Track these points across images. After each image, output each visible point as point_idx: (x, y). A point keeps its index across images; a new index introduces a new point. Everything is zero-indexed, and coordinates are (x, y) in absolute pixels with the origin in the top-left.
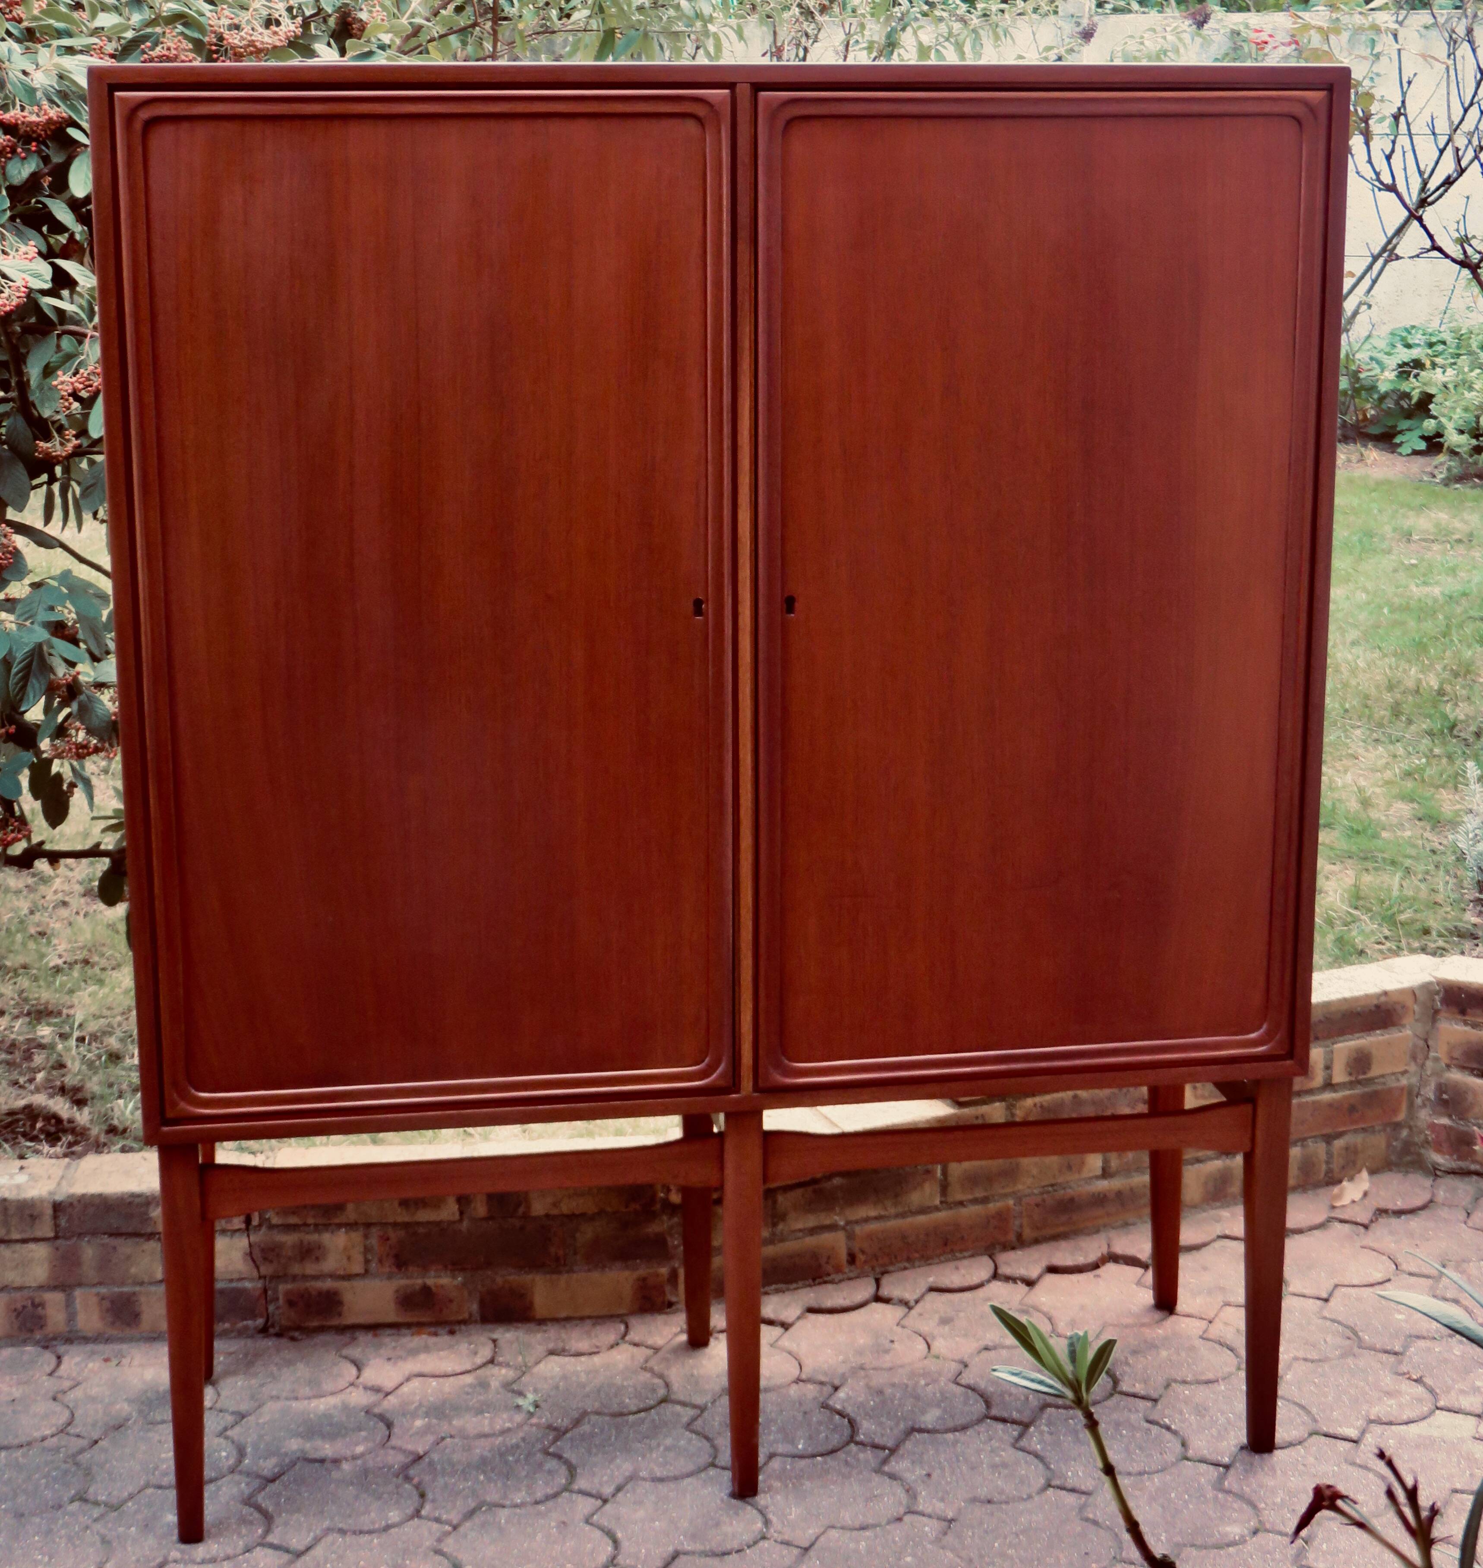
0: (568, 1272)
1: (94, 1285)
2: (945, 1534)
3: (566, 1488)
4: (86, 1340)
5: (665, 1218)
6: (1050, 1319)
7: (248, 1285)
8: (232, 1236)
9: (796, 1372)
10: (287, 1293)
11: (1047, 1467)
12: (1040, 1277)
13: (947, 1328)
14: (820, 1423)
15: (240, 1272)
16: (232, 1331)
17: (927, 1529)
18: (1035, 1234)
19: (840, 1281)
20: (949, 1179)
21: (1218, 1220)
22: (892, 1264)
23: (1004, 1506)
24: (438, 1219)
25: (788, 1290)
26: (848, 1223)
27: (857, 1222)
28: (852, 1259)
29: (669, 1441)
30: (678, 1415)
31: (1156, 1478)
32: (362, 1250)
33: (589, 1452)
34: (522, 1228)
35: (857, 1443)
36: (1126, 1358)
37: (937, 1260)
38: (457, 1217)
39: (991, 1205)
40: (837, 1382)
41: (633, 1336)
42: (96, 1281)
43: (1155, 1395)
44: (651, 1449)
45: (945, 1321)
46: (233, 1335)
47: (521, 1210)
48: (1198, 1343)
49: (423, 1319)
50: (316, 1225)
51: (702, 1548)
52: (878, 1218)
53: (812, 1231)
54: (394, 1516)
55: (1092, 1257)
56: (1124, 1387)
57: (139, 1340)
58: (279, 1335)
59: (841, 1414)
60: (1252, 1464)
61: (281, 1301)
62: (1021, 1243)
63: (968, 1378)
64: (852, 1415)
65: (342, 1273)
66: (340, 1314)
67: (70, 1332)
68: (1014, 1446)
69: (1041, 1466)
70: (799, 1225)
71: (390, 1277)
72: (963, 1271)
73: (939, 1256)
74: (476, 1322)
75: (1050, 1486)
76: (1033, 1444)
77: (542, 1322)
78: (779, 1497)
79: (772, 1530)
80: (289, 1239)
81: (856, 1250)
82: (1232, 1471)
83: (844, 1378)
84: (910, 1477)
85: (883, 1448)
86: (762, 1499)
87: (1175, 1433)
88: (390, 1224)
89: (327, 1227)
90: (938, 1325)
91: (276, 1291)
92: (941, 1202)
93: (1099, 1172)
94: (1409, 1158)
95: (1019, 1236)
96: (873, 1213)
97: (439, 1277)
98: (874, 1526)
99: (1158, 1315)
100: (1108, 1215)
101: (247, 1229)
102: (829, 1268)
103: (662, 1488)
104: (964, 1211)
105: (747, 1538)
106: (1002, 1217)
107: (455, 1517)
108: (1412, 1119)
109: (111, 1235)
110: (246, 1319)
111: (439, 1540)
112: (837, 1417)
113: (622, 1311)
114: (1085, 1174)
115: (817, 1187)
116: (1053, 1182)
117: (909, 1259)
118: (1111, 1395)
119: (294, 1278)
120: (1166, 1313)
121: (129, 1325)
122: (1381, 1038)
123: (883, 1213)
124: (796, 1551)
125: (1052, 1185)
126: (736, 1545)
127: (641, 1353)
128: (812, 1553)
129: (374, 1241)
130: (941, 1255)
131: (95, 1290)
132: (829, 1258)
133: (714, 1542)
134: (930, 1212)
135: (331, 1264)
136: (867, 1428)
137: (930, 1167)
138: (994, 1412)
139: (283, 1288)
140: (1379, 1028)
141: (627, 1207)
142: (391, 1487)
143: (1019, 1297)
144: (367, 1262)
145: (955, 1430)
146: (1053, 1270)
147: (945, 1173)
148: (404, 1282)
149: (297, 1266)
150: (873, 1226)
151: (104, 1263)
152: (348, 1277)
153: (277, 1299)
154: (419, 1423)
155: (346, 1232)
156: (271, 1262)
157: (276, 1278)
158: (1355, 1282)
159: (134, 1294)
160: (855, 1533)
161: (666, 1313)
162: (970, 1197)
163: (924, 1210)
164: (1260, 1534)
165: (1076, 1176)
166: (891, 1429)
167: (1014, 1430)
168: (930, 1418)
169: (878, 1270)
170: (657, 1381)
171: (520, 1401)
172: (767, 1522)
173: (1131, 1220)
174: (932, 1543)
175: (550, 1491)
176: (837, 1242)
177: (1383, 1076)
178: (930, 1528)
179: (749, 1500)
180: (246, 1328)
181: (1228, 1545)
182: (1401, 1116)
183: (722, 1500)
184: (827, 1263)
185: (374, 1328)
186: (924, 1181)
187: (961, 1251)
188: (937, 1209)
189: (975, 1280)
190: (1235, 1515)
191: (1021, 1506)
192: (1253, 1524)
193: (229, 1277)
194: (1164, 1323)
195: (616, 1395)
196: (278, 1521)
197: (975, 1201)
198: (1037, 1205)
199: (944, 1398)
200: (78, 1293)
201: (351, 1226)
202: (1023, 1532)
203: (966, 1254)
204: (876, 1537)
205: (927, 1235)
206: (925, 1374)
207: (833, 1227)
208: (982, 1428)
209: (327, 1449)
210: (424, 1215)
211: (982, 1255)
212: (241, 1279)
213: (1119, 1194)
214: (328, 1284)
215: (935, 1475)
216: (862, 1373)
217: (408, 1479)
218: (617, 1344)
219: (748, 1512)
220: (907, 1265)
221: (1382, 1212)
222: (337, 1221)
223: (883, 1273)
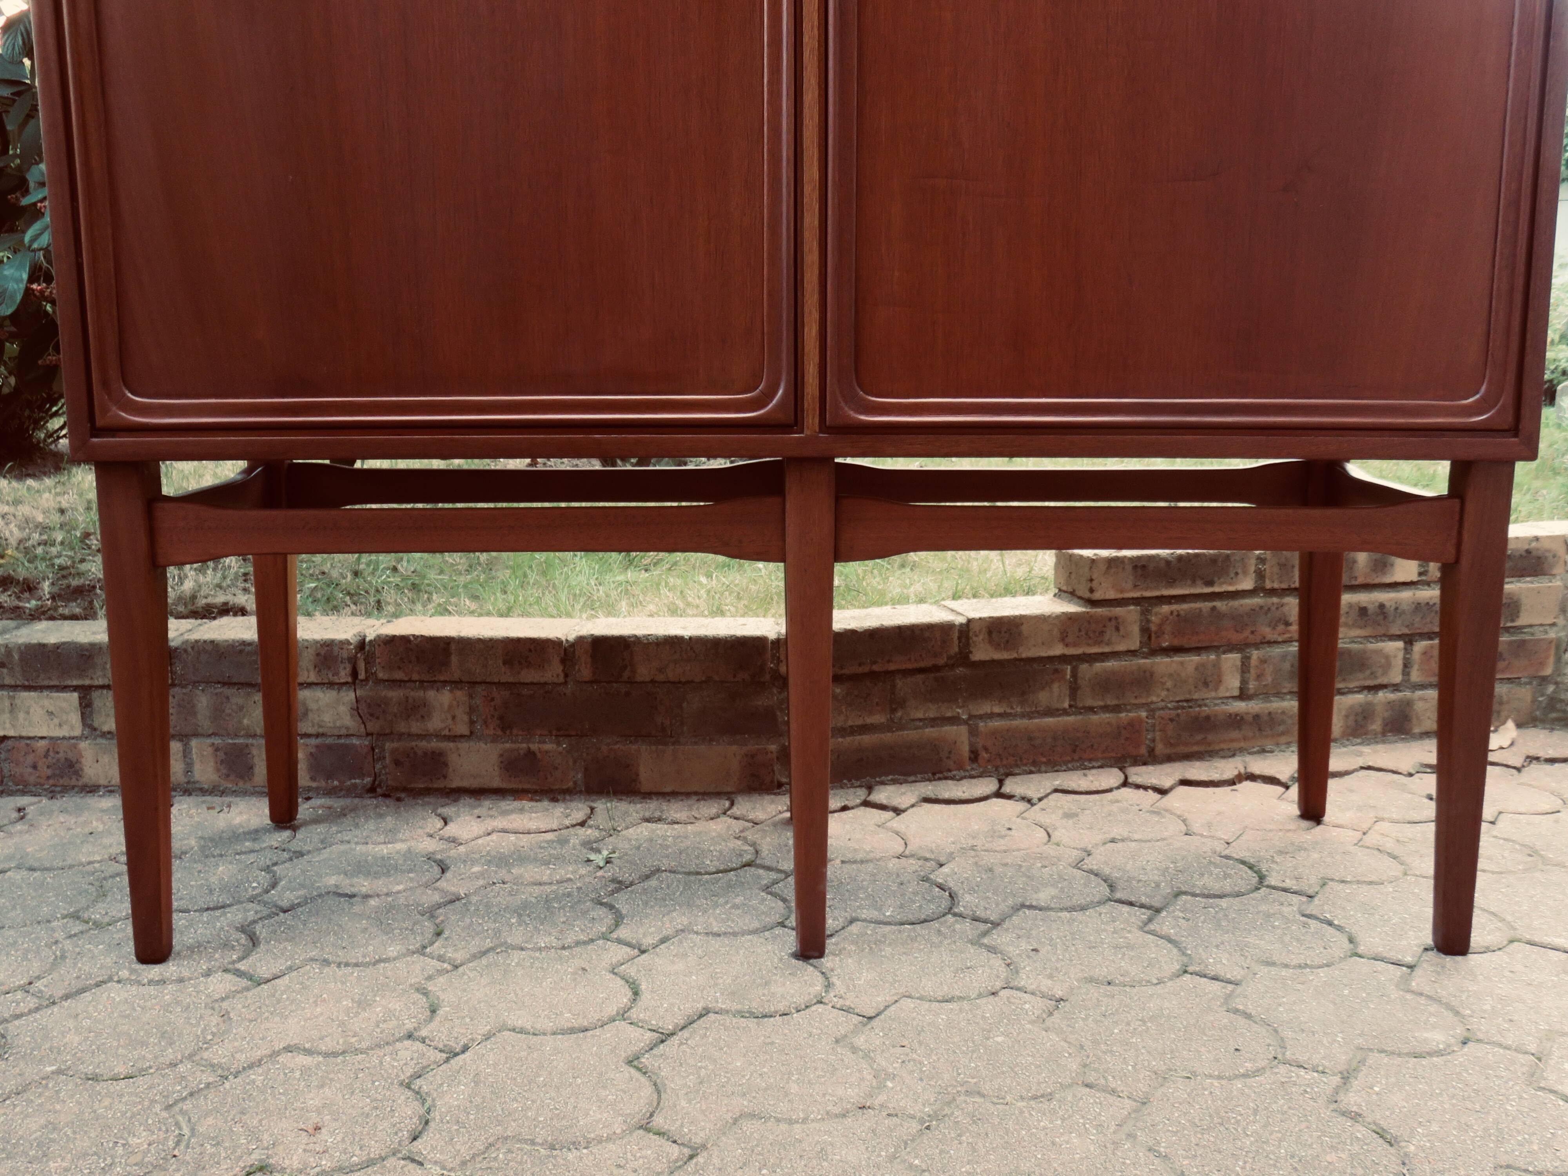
0: (673, 744)
1: (210, 736)
2: (1051, 1014)
3: (604, 937)
4: (203, 792)
5: (775, 691)
6: (1184, 821)
7: (355, 741)
8: (339, 690)
9: (900, 849)
10: (393, 751)
11: (1183, 952)
12: (1171, 789)
13: (1071, 822)
14: (915, 893)
15: (347, 728)
16: (341, 790)
17: (1027, 1006)
18: (1168, 751)
19: (961, 779)
20: (1079, 681)
21: (1360, 754)
22: (1017, 766)
23: (1128, 989)
24: (542, 680)
25: (906, 782)
26: (971, 717)
27: (981, 717)
28: (974, 756)
29: (739, 900)
30: (759, 877)
31: (1322, 972)
32: (467, 710)
33: (646, 903)
34: (627, 694)
35: (955, 915)
36: (1273, 857)
37: (1064, 768)
38: (561, 679)
39: (1123, 715)
40: (942, 859)
41: (735, 811)
42: (211, 732)
43: (1310, 892)
44: (716, 905)
45: (1068, 816)
46: (342, 793)
47: (626, 674)
48: (1352, 849)
49: (527, 786)
50: (422, 682)
51: (739, 1007)
52: (1001, 715)
53: (934, 722)
54: (392, 950)
55: (1229, 774)
56: (1272, 881)
57: (252, 794)
58: (386, 796)
59: (941, 887)
60: (1443, 967)
61: (388, 761)
62: (1152, 758)
63: (1091, 863)
64: (955, 889)
65: (446, 732)
66: (445, 777)
67: (188, 783)
68: (1141, 929)
69: (1175, 951)
70: (920, 715)
71: (495, 739)
72: (1091, 778)
73: (1066, 763)
74: (581, 792)
75: (1185, 972)
76: (1165, 928)
77: (647, 795)
78: (850, 961)
79: (832, 994)
80: (395, 694)
81: (979, 746)
82: (1418, 972)
83: (951, 856)
84: (1012, 951)
85: (985, 921)
86: (827, 962)
87: (1339, 928)
88: (494, 683)
89: (432, 683)
90: (1061, 818)
91: (383, 749)
92: (1070, 706)
93: (1236, 693)
94: (1554, 715)
95: (1151, 751)
96: (997, 710)
97: (545, 742)
98: (961, 998)
99: (1305, 824)
100: (1245, 739)
101: (354, 683)
102: (950, 763)
103: (715, 943)
104: (1095, 718)
105: (801, 1001)
106: (1133, 727)
107: (459, 956)
108: (1559, 675)
109: (224, 684)
110: (355, 779)
111: (430, 978)
112: (937, 889)
113: (729, 789)
114: (1222, 693)
115: (938, 674)
116: (1188, 697)
117: (1034, 763)
118: (1258, 889)
119: (401, 736)
120: (1315, 824)
121: (242, 777)
122: (1530, 585)
123: (1009, 711)
124: (856, 1019)
125: (1187, 701)
126: (781, 1007)
127: (737, 825)
128: (875, 1023)
129: (478, 701)
130: (1069, 762)
131: (209, 741)
132: (950, 752)
133: (755, 1002)
134: (1059, 715)
135: (435, 723)
136: (967, 901)
137: (1059, 667)
138: (1118, 895)
139: (389, 746)
140: (1530, 576)
141: (735, 676)
142: (408, 924)
143: (1150, 802)
144: (472, 723)
145: (1072, 909)
146: (1185, 782)
147: (1074, 674)
148: (508, 746)
149: (403, 724)
150: (996, 724)
151: (217, 713)
152: (454, 738)
153: (384, 758)
154: (476, 869)
155: (451, 691)
156: (378, 718)
157: (382, 735)
158: (1523, 810)
159: (247, 745)
160: (935, 1005)
161: (775, 794)
162: (1101, 703)
163: (1050, 712)
164: (1470, 1044)
165: (1213, 694)
166: (997, 904)
167: (1144, 914)
168: (1043, 897)
169: (1002, 771)
170: (747, 848)
171: (592, 857)
172: (828, 986)
173: (1268, 748)
174: (1032, 1022)
175: (583, 937)
176: (959, 734)
177: (1531, 626)
178: (1033, 1006)
179: (813, 961)
180: (355, 786)
181: (1430, 1054)
182: (1548, 671)
183: (781, 959)
184: (948, 758)
185: (479, 793)
186: (1052, 682)
187: (1090, 760)
188: (1065, 712)
189: (1104, 786)
190: (1433, 1020)
191: (1150, 990)
192: (1459, 1031)
193: (336, 732)
194: (1312, 831)
195: (697, 857)
196: (262, 947)
197: (1106, 708)
198: (1171, 720)
199: (1061, 878)
200: (194, 743)
201: (456, 684)
202: (1152, 1018)
203: (1096, 764)
204: (961, 1010)
205: (1055, 739)
206: (1041, 857)
207: (955, 720)
208: (1103, 909)
209: (364, 885)
210: (529, 676)
211: (1111, 766)
212: (348, 736)
213: (1257, 717)
214: (435, 744)
215: (1043, 951)
216: (973, 853)
217: (432, 916)
218: (719, 817)
219: (808, 972)
220: (1033, 769)
221: (1532, 759)
222: (442, 678)
223: (1008, 775)
